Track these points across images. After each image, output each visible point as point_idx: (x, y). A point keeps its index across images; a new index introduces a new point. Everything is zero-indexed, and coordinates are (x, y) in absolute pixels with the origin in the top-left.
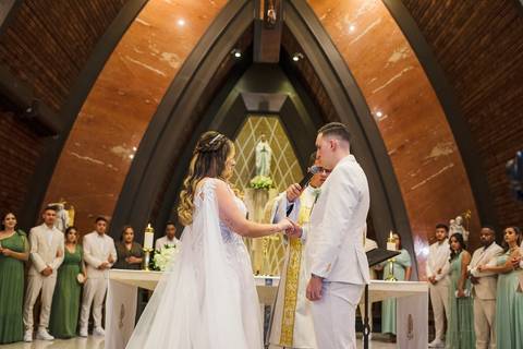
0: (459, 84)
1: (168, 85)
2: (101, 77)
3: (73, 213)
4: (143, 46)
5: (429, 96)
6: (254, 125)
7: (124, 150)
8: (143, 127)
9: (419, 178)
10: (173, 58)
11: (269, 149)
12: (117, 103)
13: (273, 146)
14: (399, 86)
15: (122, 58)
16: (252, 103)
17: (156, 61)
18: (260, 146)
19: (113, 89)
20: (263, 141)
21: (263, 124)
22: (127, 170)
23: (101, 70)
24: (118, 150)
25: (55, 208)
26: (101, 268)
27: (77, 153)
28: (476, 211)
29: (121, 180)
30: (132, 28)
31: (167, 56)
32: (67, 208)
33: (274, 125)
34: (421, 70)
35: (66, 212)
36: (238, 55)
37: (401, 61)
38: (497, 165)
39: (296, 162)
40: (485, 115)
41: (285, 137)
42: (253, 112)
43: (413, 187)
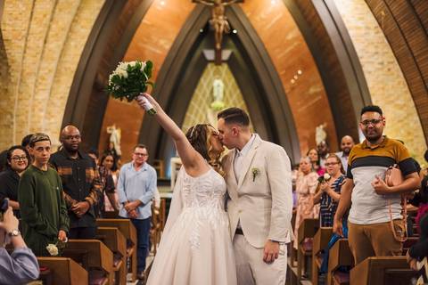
1: (164, 58)
4: (148, 37)
5: (309, 59)
6: (212, 70)
9: (302, 105)
10: (165, 43)
11: (222, 85)
13: (224, 82)
14: (293, 53)
15: (137, 44)
16: (210, 55)
17: (156, 45)
18: (216, 82)
23: (126, 51)
28: (332, 123)
30: (141, 26)
31: (162, 42)
36: (201, 30)
37: (294, 38)
42: (211, 61)
43: (299, 109)
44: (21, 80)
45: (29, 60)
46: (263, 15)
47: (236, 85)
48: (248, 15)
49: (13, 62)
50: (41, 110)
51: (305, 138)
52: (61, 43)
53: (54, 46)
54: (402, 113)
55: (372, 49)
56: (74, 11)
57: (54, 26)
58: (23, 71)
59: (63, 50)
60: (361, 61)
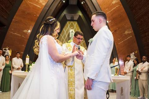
0: (134, 11)
1: (41, 10)
2: (20, 8)
3: (11, 51)
6: (69, 24)
7: (27, 31)
8: (33, 24)
10: (43, 2)
11: (74, 32)
12: (25, 16)
14: (115, 11)
15: (26, 2)
17: (37, 3)
18: (71, 31)
19: (24, 12)
20: (72, 29)
21: (72, 24)
22: (28, 38)
23: (20, 5)
24: (25, 31)
25: (5, 50)
26: (18, 69)
27: (12, 32)
29: (26, 41)
31: (41, 1)
32: (9, 49)
33: (76, 24)
34: (122, 6)
35: (9, 51)
36: (64, 2)
37: (116, 3)
38: (146, 36)
40: (143, 20)
41: (79, 28)
42: (69, 20)
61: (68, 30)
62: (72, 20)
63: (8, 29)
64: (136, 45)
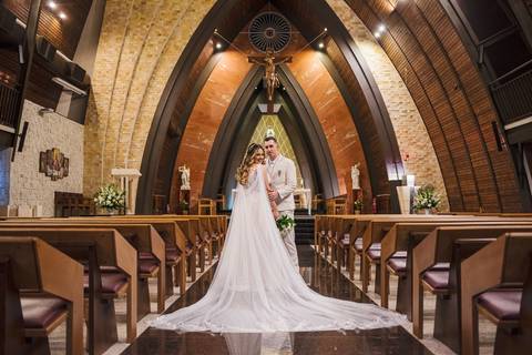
1: (225, 110)
2: (195, 108)
4: (213, 93)
5: (346, 110)
6: (265, 120)
8: (216, 130)
9: (340, 148)
10: (227, 97)
12: (203, 120)
13: (275, 130)
14: (332, 105)
15: (203, 99)
16: (263, 108)
17: (218, 99)
18: (269, 131)
19: (201, 113)
20: (270, 128)
21: (270, 119)
22: (210, 150)
23: (194, 105)
27: (186, 144)
28: (364, 163)
30: (207, 84)
31: (224, 97)
33: (275, 119)
37: (332, 93)
39: (287, 138)
41: (281, 125)
42: (265, 114)
43: (337, 152)
44: (108, 127)
45: (114, 109)
46: (307, 74)
47: (285, 133)
48: (295, 74)
49: (102, 111)
50: (125, 151)
51: (343, 175)
52: (141, 96)
53: (135, 98)
54: (422, 153)
55: (397, 100)
56: (152, 69)
57: (135, 82)
58: (109, 119)
59: (142, 102)
60: (388, 109)
61: (264, 130)
62: (270, 112)
63: (180, 142)
64: (361, 153)
